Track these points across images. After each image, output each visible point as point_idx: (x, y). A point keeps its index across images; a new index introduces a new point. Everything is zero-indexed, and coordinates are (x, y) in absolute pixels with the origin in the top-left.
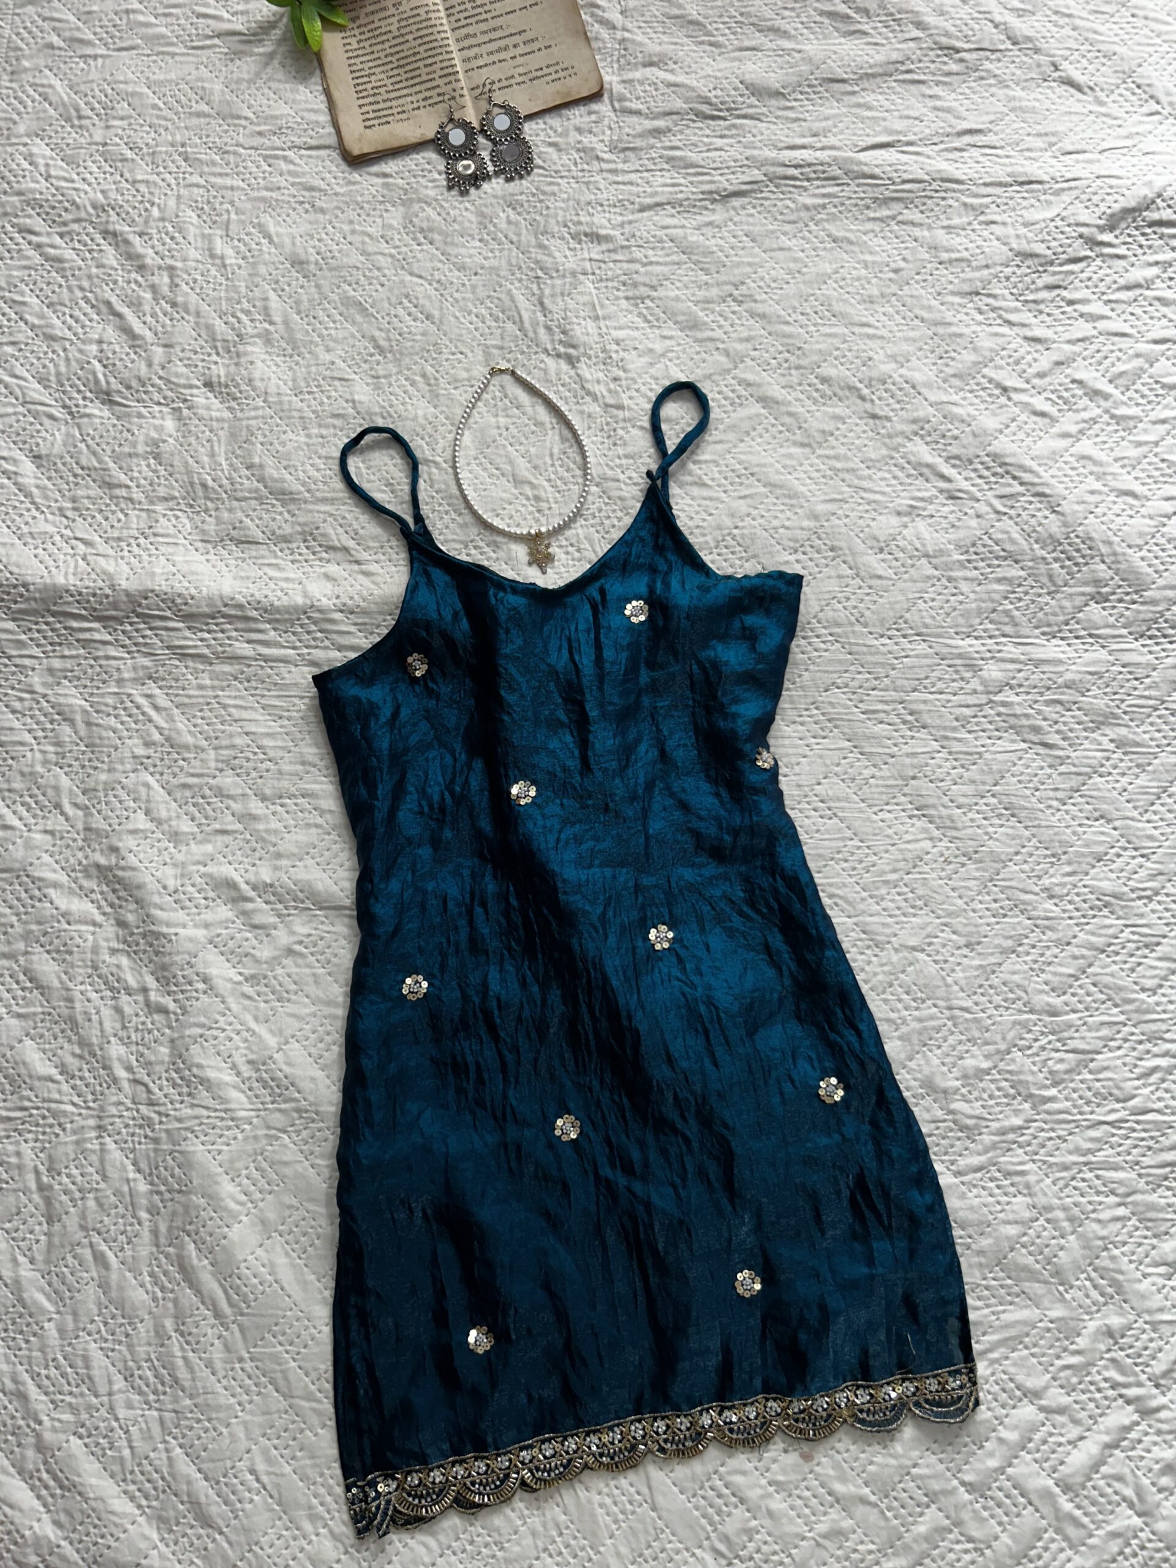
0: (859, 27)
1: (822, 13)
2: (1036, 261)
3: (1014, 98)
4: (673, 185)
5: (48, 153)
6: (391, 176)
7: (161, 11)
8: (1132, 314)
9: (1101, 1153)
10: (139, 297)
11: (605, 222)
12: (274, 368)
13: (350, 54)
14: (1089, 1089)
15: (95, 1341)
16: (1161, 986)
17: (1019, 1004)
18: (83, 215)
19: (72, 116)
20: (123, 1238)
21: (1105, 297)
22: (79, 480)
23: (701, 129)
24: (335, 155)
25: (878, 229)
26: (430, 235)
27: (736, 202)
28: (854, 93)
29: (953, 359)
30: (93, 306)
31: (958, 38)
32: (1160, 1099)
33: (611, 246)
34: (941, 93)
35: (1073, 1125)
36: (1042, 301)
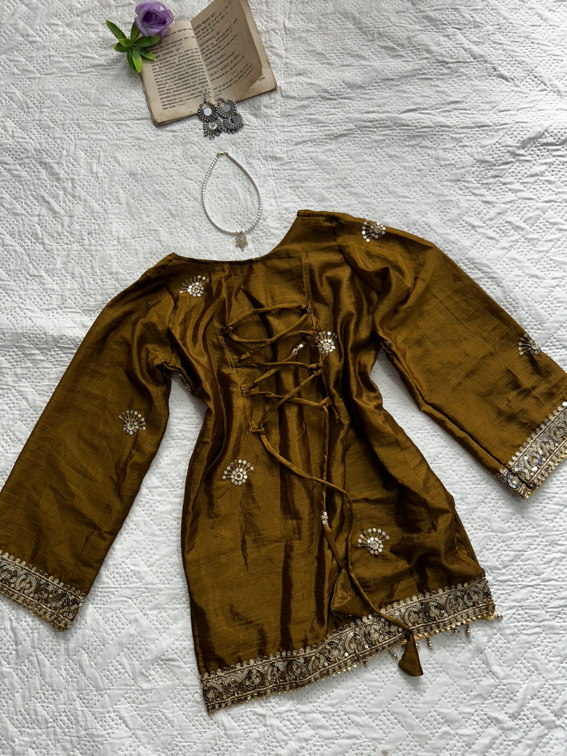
0: (399, 53)
1: (381, 47)
2: (487, 164)
3: (475, 85)
4: (312, 132)
5: (13, 125)
6: (176, 132)
7: (66, 55)
8: (534, 189)
9: (528, 601)
10: (57, 193)
11: (279, 151)
12: (122, 226)
13: (156, 74)
14: (521, 569)
15: (39, 702)
16: (555, 518)
17: (486, 527)
18: (30, 155)
19: (24, 108)
20: (52, 652)
21: (521, 181)
22: (29, 281)
23: (324, 105)
24: (150, 122)
25: (410, 150)
26: (195, 159)
27: (342, 139)
28: (397, 85)
29: (448, 213)
30: (35, 199)
31: (447, 57)
32: (556, 574)
33: (282, 162)
34: (439, 84)
35: (514, 587)
36: (491, 183)
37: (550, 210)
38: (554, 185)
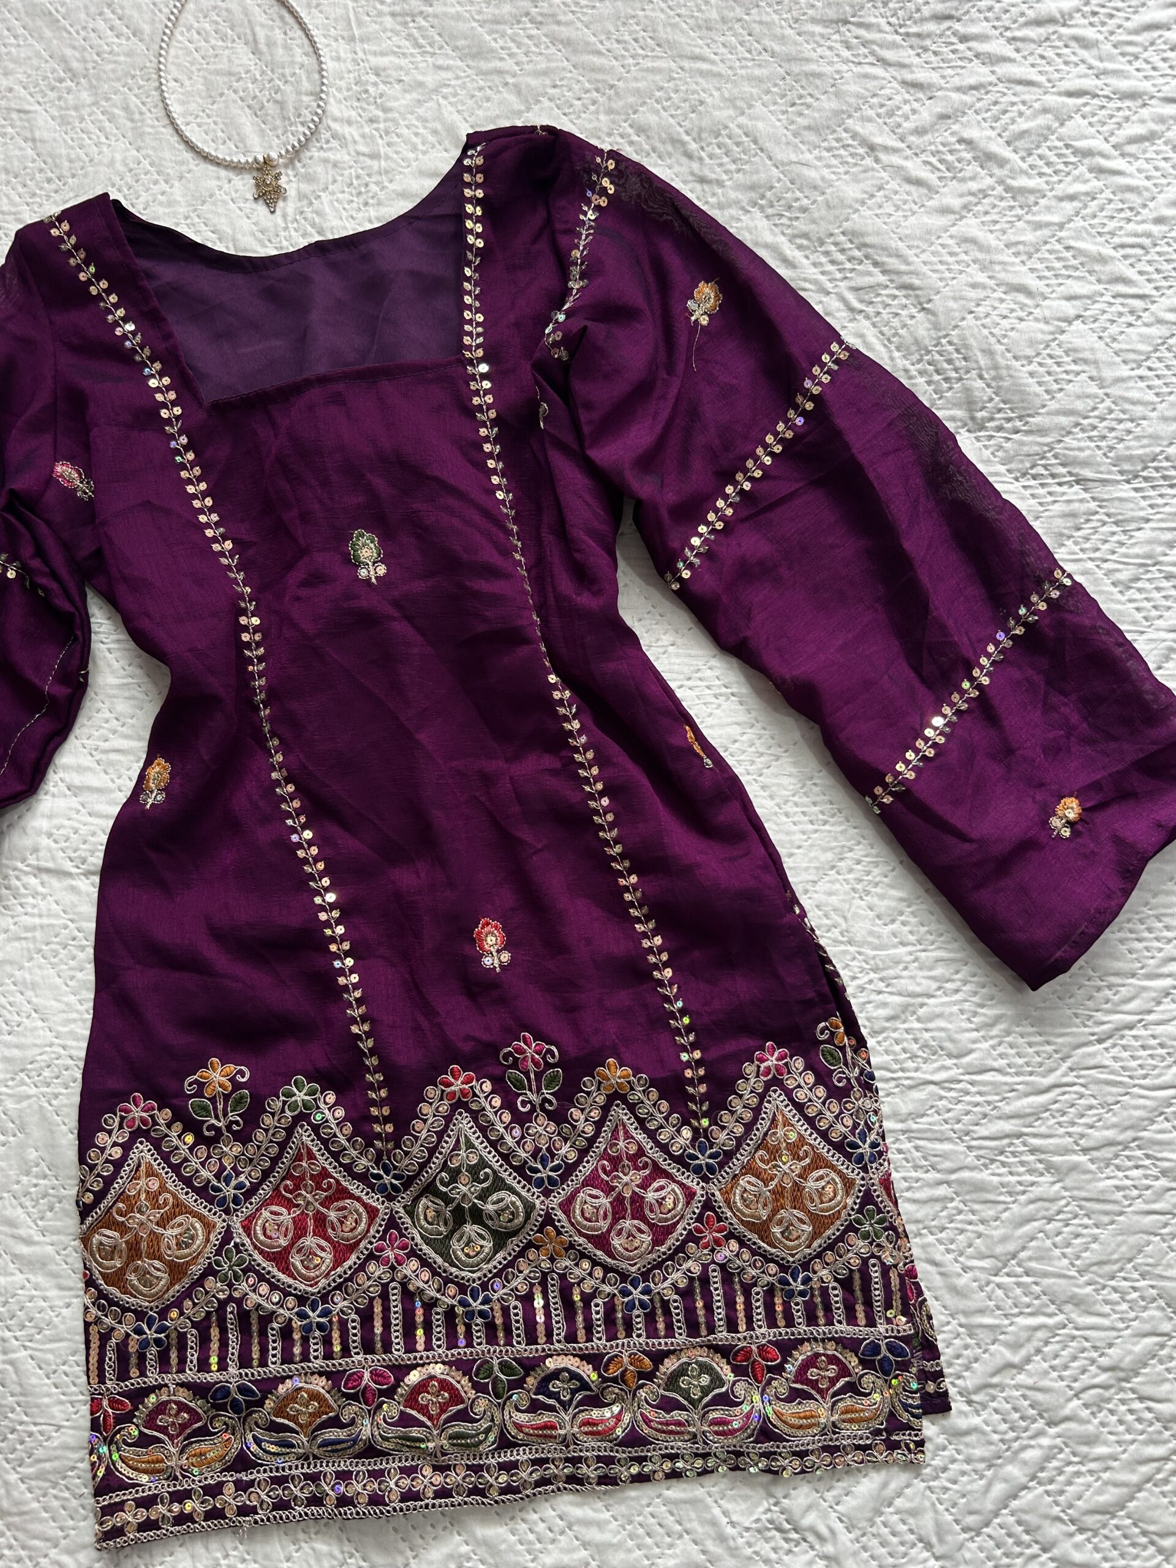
37: (1077, 117)
38: (1095, 51)
